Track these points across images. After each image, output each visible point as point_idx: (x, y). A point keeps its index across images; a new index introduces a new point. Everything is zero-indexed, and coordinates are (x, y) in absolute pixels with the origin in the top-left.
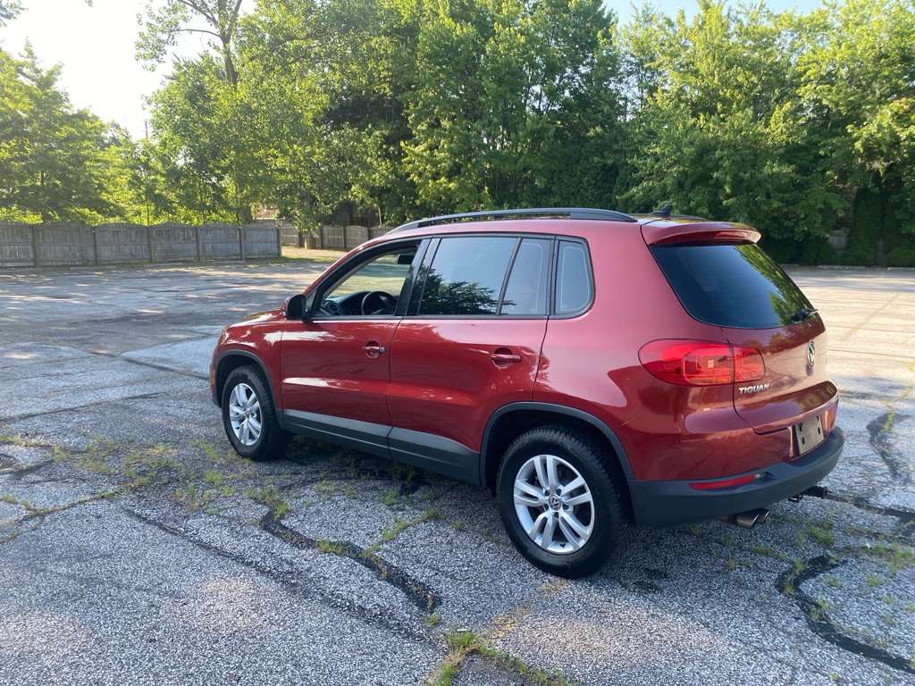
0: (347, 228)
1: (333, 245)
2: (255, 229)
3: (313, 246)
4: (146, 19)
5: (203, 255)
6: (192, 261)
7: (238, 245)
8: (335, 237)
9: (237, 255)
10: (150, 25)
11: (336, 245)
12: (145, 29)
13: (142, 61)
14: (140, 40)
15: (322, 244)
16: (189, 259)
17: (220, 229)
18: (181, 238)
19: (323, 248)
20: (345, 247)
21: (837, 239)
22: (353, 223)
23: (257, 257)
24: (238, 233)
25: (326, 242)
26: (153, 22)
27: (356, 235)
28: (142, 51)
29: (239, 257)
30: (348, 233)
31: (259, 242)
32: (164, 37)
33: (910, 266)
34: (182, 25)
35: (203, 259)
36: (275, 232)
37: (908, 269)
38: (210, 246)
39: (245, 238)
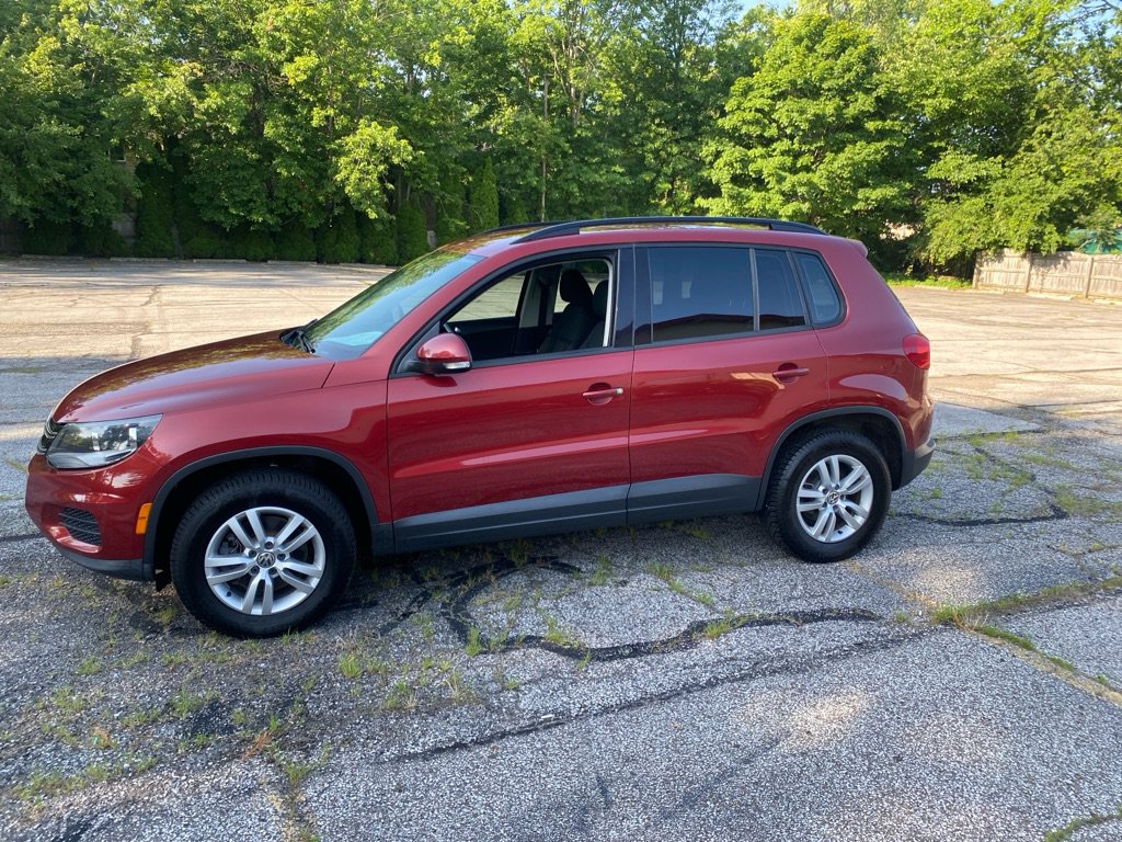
21: (122, 225)
33: (212, 257)
37: (210, 260)
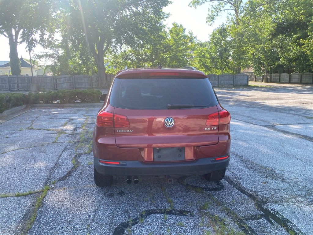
0: (281, 74)
1: (275, 81)
2: (239, 76)
3: (267, 81)
4: (211, 9)
5: (220, 84)
6: (216, 87)
7: (233, 81)
8: (276, 78)
9: (232, 84)
10: (212, 11)
11: (276, 81)
12: (210, 13)
13: (208, 23)
14: (208, 16)
15: (271, 80)
16: (215, 86)
17: (227, 76)
18: (213, 79)
19: (271, 82)
20: (279, 82)
22: (284, 72)
23: (239, 85)
24: (233, 77)
25: (272, 79)
26: (213, 10)
27: (284, 77)
28: (208, 19)
29: (233, 85)
30: (281, 76)
31: (240, 80)
32: (215, 14)
34: (222, 9)
35: (220, 86)
36: (247, 77)
38: (223, 81)
39: (235, 79)
